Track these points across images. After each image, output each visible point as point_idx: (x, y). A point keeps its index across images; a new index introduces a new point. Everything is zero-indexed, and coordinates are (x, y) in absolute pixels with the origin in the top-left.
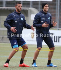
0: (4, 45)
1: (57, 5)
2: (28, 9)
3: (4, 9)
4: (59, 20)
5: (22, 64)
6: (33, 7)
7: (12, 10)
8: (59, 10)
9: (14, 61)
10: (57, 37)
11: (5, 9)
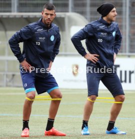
0: (15, 91)
1: (124, 5)
2: (65, 15)
3: (15, 16)
4: (129, 36)
5: (51, 131)
6: (74, 11)
7: (31, 18)
8: (130, 15)
9: (38, 125)
10: (126, 72)
11: (17, 17)
